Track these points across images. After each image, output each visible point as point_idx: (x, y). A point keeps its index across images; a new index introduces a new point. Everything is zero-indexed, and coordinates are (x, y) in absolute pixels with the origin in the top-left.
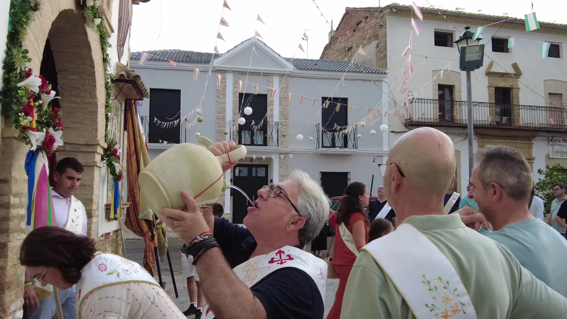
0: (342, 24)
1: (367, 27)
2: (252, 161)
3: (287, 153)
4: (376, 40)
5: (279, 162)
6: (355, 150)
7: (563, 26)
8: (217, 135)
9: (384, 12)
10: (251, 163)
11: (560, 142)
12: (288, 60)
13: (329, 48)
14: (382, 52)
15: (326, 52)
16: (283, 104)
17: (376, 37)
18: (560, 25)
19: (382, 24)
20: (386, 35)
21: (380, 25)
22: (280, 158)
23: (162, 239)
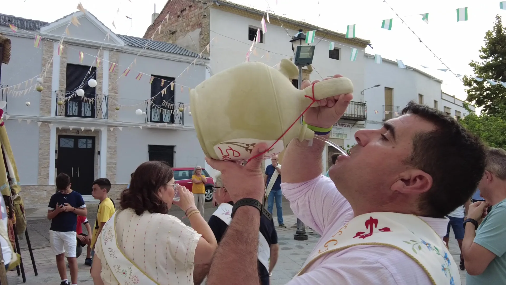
0: (166, 9)
1: (191, 15)
2: (78, 133)
3: (116, 126)
4: (199, 28)
5: (108, 134)
6: (181, 126)
7: (342, 35)
8: (41, 104)
9: (208, 4)
10: (77, 135)
11: (336, 125)
12: (119, 36)
13: (153, 29)
14: (206, 40)
15: (150, 33)
16: (112, 78)
17: (200, 25)
18: (341, 34)
19: (206, 15)
20: (209, 25)
21: (204, 16)
22: (109, 131)
23: (21, 215)
